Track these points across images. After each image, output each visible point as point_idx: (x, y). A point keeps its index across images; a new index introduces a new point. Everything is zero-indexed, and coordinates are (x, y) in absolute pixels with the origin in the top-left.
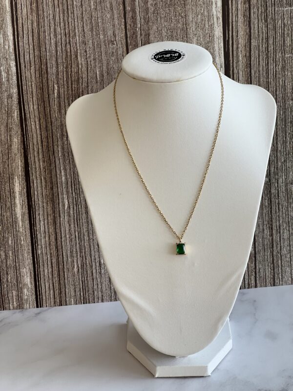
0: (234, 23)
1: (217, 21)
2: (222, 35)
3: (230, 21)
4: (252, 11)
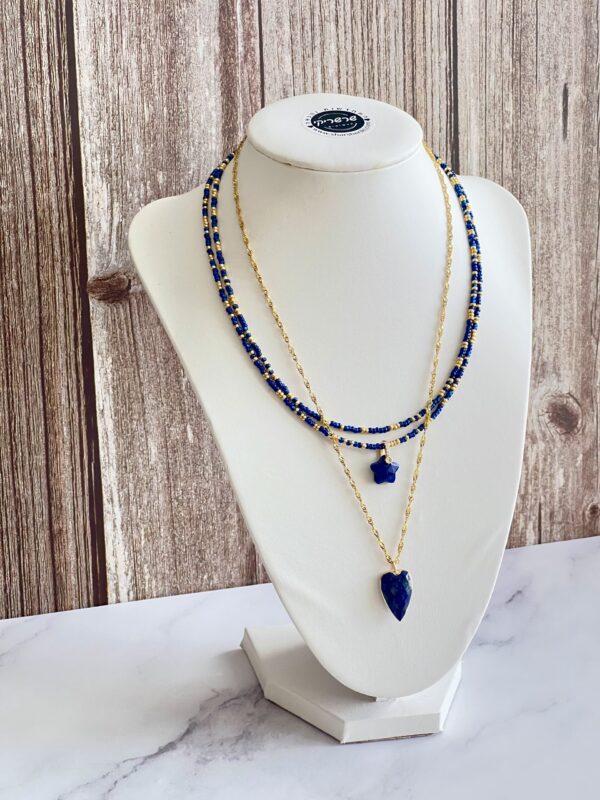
0: (80, 493)
1: (112, 495)
2: (103, 471)
3: (87, 498)
4: (46, 517)
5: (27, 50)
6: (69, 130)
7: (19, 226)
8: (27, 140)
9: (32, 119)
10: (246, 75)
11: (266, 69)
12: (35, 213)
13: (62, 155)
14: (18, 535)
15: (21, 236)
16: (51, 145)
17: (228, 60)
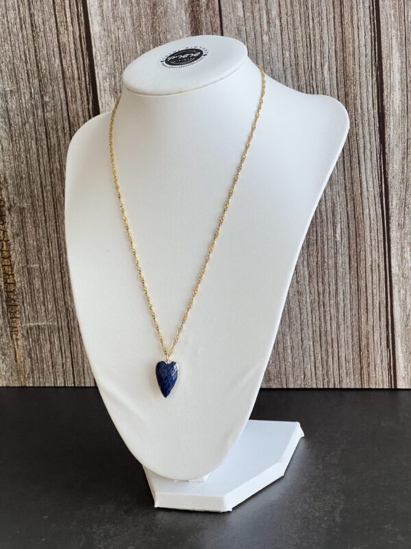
5: (57, 7)
6: (87, 62)
7: (59, 127)
8: (60, 69)
9: (63, 55)
10: (209, 19)
11: (223, 13)
12: (69, 118)
13: (83, 79)
14: (69, 332)
15: (60, 134)
16: (76, 72)
17: (194, 9)
